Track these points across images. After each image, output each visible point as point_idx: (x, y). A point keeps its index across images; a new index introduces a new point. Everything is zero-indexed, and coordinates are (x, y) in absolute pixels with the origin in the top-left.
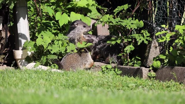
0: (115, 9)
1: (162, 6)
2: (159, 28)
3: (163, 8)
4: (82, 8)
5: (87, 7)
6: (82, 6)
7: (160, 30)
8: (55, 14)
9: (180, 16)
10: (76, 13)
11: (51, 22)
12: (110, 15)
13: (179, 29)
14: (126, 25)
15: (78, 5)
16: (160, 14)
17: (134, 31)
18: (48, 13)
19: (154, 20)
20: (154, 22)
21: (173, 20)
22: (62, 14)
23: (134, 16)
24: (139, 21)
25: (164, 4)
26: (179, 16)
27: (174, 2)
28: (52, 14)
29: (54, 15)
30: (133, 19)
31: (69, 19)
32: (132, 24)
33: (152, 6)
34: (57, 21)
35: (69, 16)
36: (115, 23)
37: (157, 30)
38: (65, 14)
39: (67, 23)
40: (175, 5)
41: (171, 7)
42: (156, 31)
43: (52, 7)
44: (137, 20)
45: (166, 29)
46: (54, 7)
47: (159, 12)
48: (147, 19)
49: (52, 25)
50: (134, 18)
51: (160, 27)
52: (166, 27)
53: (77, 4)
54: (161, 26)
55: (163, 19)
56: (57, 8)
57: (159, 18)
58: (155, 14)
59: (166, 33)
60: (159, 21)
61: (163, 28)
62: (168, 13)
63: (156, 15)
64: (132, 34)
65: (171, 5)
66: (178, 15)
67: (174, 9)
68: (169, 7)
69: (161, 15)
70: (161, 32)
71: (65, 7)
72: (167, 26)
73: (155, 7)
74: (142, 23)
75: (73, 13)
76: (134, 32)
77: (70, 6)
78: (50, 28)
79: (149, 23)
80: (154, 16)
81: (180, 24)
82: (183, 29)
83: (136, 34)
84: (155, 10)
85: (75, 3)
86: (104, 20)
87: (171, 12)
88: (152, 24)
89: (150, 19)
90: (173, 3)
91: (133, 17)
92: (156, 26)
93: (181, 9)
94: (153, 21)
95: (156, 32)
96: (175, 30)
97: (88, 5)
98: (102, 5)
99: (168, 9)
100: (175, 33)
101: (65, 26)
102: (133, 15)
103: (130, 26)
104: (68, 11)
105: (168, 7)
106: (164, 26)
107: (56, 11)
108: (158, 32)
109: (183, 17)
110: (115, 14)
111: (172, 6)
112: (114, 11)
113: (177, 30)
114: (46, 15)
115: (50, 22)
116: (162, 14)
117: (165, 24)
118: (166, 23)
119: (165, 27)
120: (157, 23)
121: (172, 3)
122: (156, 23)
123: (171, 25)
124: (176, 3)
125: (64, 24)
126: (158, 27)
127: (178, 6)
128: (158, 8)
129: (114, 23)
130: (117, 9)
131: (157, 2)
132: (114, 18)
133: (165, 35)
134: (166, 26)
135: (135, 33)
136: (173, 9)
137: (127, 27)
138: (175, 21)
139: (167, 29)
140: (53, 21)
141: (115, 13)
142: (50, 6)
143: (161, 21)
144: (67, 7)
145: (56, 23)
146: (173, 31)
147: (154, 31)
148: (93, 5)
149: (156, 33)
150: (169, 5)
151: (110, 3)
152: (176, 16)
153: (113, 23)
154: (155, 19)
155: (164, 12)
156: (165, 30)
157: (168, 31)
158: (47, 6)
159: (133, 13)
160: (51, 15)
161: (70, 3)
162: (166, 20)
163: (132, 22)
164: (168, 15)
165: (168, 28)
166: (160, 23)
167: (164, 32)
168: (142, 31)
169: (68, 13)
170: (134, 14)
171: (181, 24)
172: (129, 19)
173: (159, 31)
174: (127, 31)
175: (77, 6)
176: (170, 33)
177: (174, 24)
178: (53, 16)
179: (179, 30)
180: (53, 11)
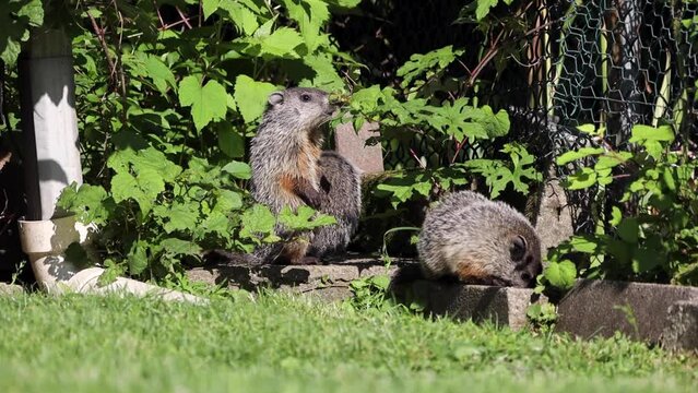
0: (401, 64)
1: (583, 52)
2: (572, 138)
3: (587, 60)
4: (277, 59)
5: (297, 57)
6: (281, 54)
7: (575, 144)
8: (178, 83)
9: (649, 90)
10: (257, 80)
11: (162, 115)
12: (382, 88)
13: (645, 141)
14: (447, 127)
15: (262, 51)
16: (573, 82)
17: (475, 146)
18: (151, 80)
19: (550, 105)
20: (551, 113)
21: (622, 108)
22: (204, 83)
23: (476, 89)
24: (495, 111)
25: (587, 47)
26: (646, 93)
27: (626, 37)
28: (168, 82)
29: (175, 86)
30: (470, 103)
31: (230, 102)
32: (468, 120)
33: (543, 54)
34: (186, 112)
35: (231, 90)
36: (404, 119)
37: (563, 145)
38: (213, 83)
39: (224, 117)
40: (631, 49)
41: (617, 58)
42: (558, 146)
43: (164, 55)
44: (487, 108)
45: (595, 139)
46: (173, 57)
47: (570, 76)
48: (523, 103)
49: (166, 124)
50: (476, 100)
51: (576, 132)
52: (596, 131)
53: (259, 47)
54: (580, 128)
55: (587, 103)
56: (183, 59)
57: (570, 99)
58: (556, 82)
59: (596, 157)
60: (570, 108)
61: (585, 136)
62: (605, 82)
63: (559, 89)
64: (468, 159)
65: (616, 50)
66: (642, 86)
67: (628, 66)
68: (608, 59)
69: (579, 88)
70: (577, 150)
71: (213, 58)
72: (602, 130)
73: (555, 58)
74: (503, 121)
75: (243, 81)
76: (475, 153)
77: (233, 54)
78: (157, 138)
79: (534, 119)
80: (550, 92)
81: (649, 123)
82: (661, 142)
83: (483, 158)
84: (553, 69)
85: (252, 42)
86: (365, 106)
87: (615, 75)
88: (542, 123)
89: (537, 103)
90: (624, 41)
91: (470, 94)
92: (559, 131)
93: (655, 63)
94: (546, 112)
95: (558, 152)
96: (631, 145)
97: (302, 49)
98: (355, 50)
99: (605, 64)
100: (630, 155)
101: (216, 129)
102: (472, 88)
103: (460, 129)
104: (224, 73)
105: (604, 57)
106: (588, 128)
107: (181, 72)
108: (565, 151)
109: (659, 93)
110: (404, 84)
111: (621, 54)
112: (400, 72)
113: (640, 143)
114: (145, 88)
115: (159, 114)
116: (583, 84)
117: (592, 123)
118: (597, 118)
119: (591, 134)
120: (562, 117)
121: (619, 42)
122: (557, 118)
123: (614, 125)
124: (636, 43)
125: (211, 123)
126: (566, 134)
127: (643, 53)
128: (565, 63)
129: (401, 117)
130: (409, 65)
131: (563, 37)
132: (401, 98)
133: (591, 161)
134: (597, 127)
135: (480, 156)
136: (622, 64)
137: (448, 132)
138: (629, 110)
139: (600, 142)
140: (170, 111)
141: (401, 79)
142: (160, 53)
143: (578, 108)
144: (222, 58)
145: (180, 117)
146: (622, 148)
147: (549, 147)
148: (321, 48)
149: (560, 155)
150: (609, 49)
151: (386, 41)
152: (635, 92)
153: (395, 117)
154: (556, 103)
155: (589, 74)
156: (593, 145)
157: (605, 149)
158: (148, 52)
159: (472, 82)
160: (163, 88)
161: (235, 41)
162: (597, 106)
163: (470, 112)
164: (605, 89)
165: (602, 136)
166: (573, 117)
167: (589, 151)
168: (507, 148)
169: (227, 78)
170: (475, 83)
171: (655, 122)
172: (456, 102)
173: (571, 149)
174: (449, 147)
175: (260, 55)
176: (612, 153)
177: (628, 121)
178: (171, 93)
179: (646, 144)
180: (169, 74)
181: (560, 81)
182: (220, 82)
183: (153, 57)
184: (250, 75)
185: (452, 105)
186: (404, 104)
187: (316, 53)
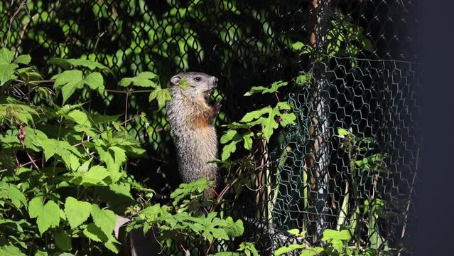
0: (173, 190)
1: (291, 182)
2: (284, 238)
3: (294, 187)
4: (93, 187)
5: (106, 185)
6: (95, 183)
7: (286, 242)
8: (28, 203)
9: (334, 207)
10: (79, 200)
11: (18, 223)
12: (161, 206)
13: (332, 240)
14: (203, 231)
15: (83, 181)
16: (285, 201)
17: (222, 243)
18: (11, 200)
19: (270, 216)
20: (271, 221)
21: (317, 218)
22: (46, 202)
23: (222, 206)
24: (235, 220)
25: (294, 178)
26: (333, 208)
27: (320, 173)
28: (21, 202)
29: (26, 205)
30: (218, 216)
31: (62, 215)
32: (217, 227)
33: (266, 183)
34: (34, 221)
35: (62, 207)
36: (174, 226)
37: (278, 242)
38: (51, 203)
39: (58, 225)
40: (322, 180)
41: (314, 186)
42: (275, 243)
43: (20, 185)
44: (230, 219)
45: (299, 239)
46: (25, 186)
47: (283, 198)
48: (253, 215)
49: (20, 229)
50: (222, 213)
51: (287, 234)
52: (300, 233)
53: (80, 178)
54: (289, 231)
55: (294, 215)
56: (32, 187)
57: (283, 212)
58: (274, 201)
59: (300, 250)
60: (283, 219)
61: (293, 236)
62: (306, 201)
63: (276, 206)
64: (217, 252)
65: (313, 180)
66: (330, 204)
67: (321, 191)
68: (307, 186)
69: (289, 205)
70: (287, 246)
71: (51, 187)
72: (304, 232)
73: (273, 186)
74: (239, 226)
75: (71, 201)
76: (222, 248)
77: (64, 184)
78: (15, 238)
79: (260, 226)
80: (270, 207)
81: (334, 228)
82: (342, 240)
83: (227, 251)
84: (272, 193)
85: (76, 175)
86: (148, 217)
87: (312, 197)
88: (265, 228)
89: (262, 215)
90: (318, 175)
91: (218, 209)
92: (276, 233)
93: (338, 189)
94: (268, 221)
95: (275, 247)
96: (323, 242)
97: (108, 179)
98: (144, 181)
99: (306, 190)
100: (322, 249)
101: (53, 233)
102: (219, 205)
103: (211, 233)
104: (58, 196)
105: (305, 185)
106: (295, 232)
107: (30, 196)
108: (280, 247)
109: (341, 209)
110: (175, 203)
111: (316, 183)
112: (172, 195)
113: (328, 242)
114: (6, 206)
115: (16, 222)
116: (292, 203)
117: (297, 228)
118: (301, 225)
119: (297, 235)
120: (278, 224)
121: (315, 175)
122: (275, 225)
123: (312, 230)
124: (326, 176)
125: (50, 229)
126: (281, 235)
127: (330, 183)
128: (280, 189)
129: (172, 224)
130: (178, 191)
131: (278, 172)
132: (173, 212)
133: (297, 253)
134: (301, 231)
135: (225, 249)
136: (317, 189)
137: (203, 235)
138: (322, 220)
139: (303, 240)
140: (23, 221)
141: (173, 200)
142: (16, 183)
143: (288, 218)
144: (57, 187)
145: (29, 224)
146: (317, 244)
147: (270, 243)
148: (121, 180)
149: (276, 249)
150: (309, 180)
151: (164, 175)
152: (326, 208)
153: (169, 225)
154: (274, 215)
155: (296, 196)
156: (298, 243)
157: (306, 245)
158: (7, 182)
159: (219, 201)
160: (18, 206)
161: (65, 175)
162: (301, 217)
163: (218, 222)
164: (306, 206)
165: (304, 236)
166: (286, 224)
167: (295, 246)
168: (242, 247)
169: (60, 200)
170: (221, 202)
171: (338, 227)
172: (209, 215)
173: (284, 245)
174: (204, 244)
175: (81, 184)
176: (310, 248)
177: (321, 227)
178: (23, 208)
179: (332, 242)
180: (23, 197)
181: (277, 201)
182: (56, 202)
183: (12, 186)
184: (75, 197)
185: (206, 217)
186: (174, 216)
187: (118, 183)
